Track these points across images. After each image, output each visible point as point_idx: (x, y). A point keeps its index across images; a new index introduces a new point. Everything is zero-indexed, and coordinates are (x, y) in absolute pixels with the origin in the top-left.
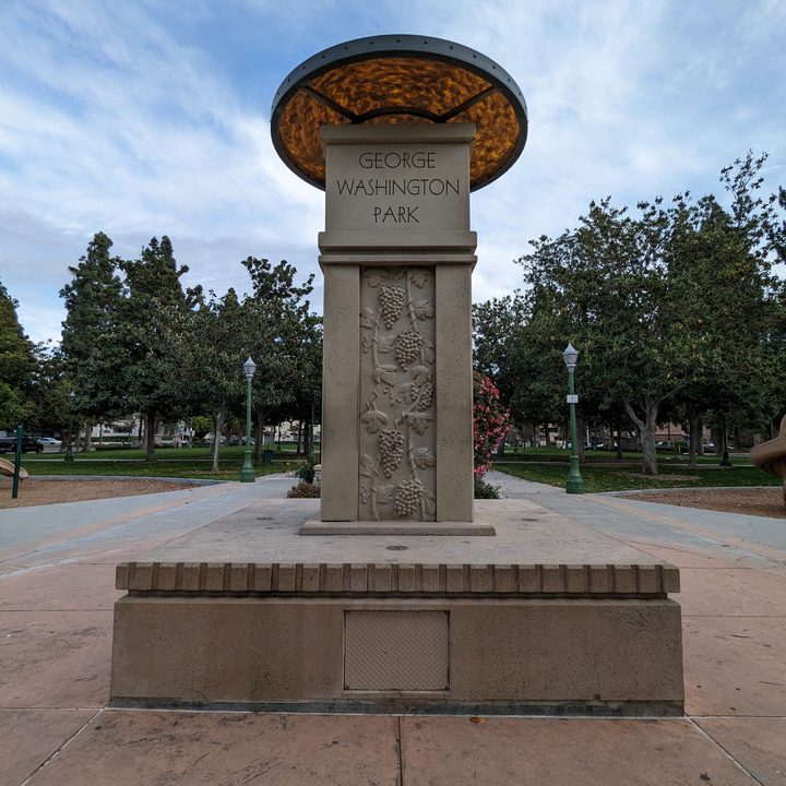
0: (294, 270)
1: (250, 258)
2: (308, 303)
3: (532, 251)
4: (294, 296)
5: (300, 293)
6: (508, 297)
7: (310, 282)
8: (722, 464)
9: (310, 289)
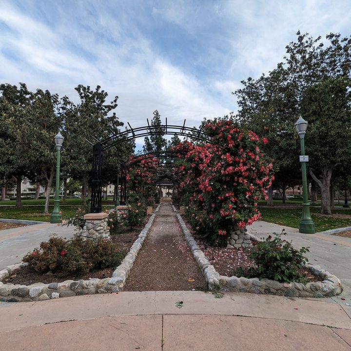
0: (106, 94)
1: (79, 86)
2: (114, 114)
3: (243, 87)
4: (106, 110)
5: (110, 108)
6: (227, 116)
7: (115, 101)
8: (344, 206)
9: (116, 106)
